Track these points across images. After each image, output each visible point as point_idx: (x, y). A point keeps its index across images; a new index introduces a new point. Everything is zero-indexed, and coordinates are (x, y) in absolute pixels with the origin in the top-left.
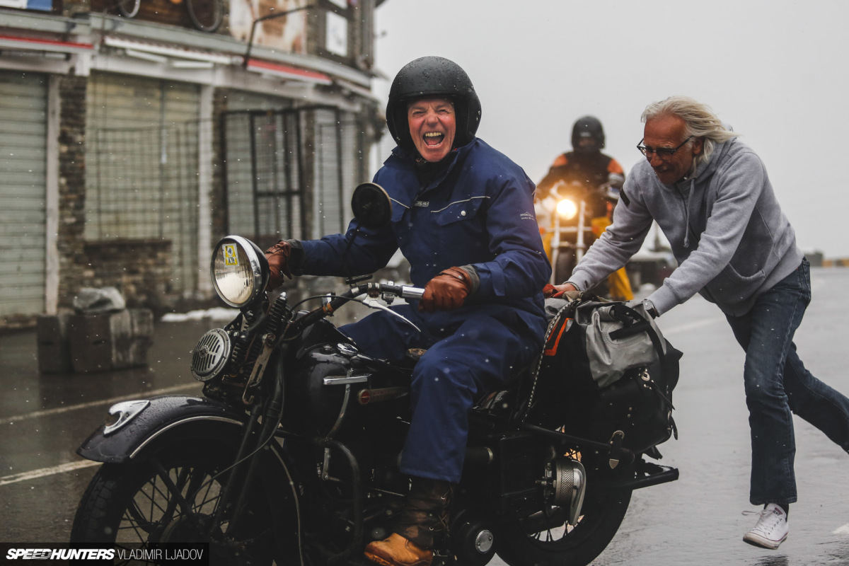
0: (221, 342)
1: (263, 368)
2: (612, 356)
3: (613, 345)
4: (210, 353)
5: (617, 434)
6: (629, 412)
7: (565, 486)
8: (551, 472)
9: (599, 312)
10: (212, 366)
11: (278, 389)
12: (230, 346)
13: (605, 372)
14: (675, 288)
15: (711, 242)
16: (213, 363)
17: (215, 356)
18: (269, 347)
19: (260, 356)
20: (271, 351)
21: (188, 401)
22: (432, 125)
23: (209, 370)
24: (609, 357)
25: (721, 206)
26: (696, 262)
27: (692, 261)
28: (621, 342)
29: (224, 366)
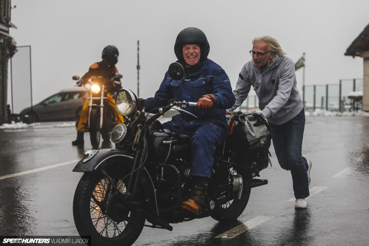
0: (123, 128)
1: (139, 137)
2: (255, 133)
3: (255, 129)
4: (119, 132)
5: (254, 164)
6: (258, 155)
7: (237, 184)
8: (230, 179)
9: (247, 117)
10: (120, 137)
11: (145, 145)
12: (126, 129)
13: (253, 139)
14: (271, 109)
15: (282, 93)
16: (120, 135)
17: (121, 133)
18: (141, 129)
19: (137, 132)
20: (141, 130)
21: (111, 150)
22: (192, 54)
23: (119, 138)
24: (254, 133)
25: (283, 80)
26: (278, 100)
27: (276, 99)
28: (257, 128)
29: (125, 136)
